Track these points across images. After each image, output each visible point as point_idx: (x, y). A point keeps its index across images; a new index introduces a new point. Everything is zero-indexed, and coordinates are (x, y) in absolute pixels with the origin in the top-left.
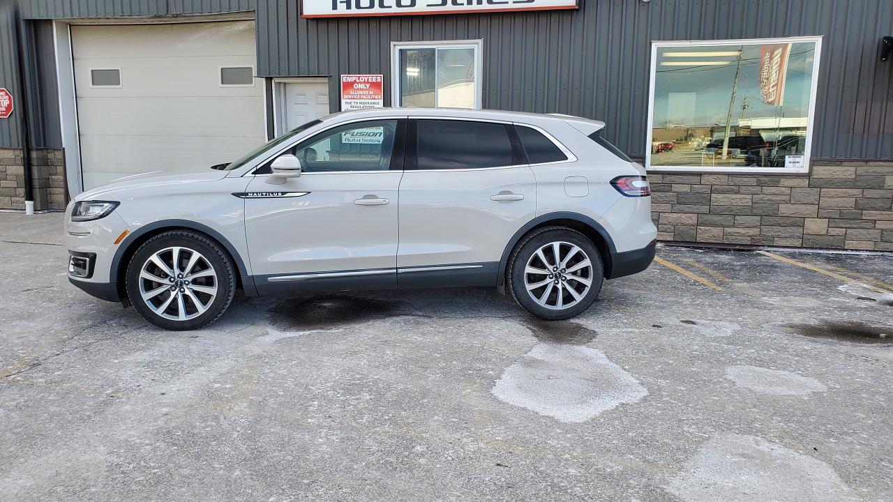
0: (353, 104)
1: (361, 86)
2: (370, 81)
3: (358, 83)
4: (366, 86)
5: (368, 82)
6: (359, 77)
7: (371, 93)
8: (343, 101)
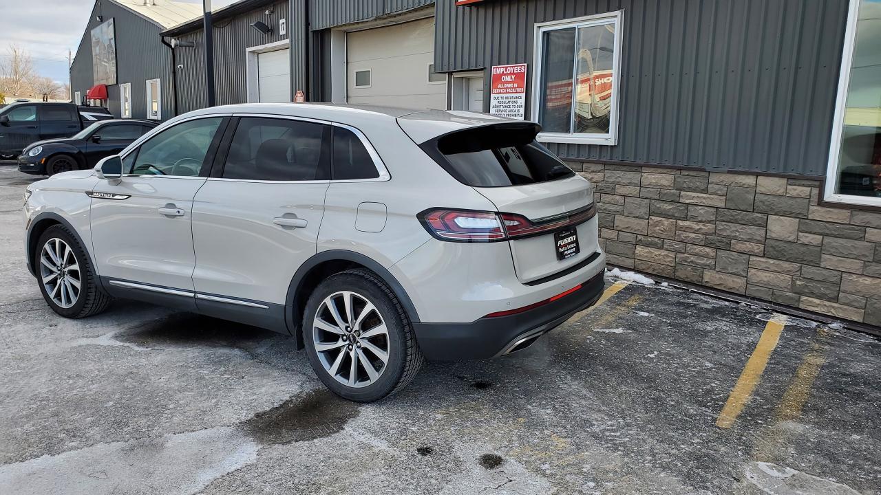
0: (500, 100)
1: (507, 78)
2: (515, 72)
3: (505, 75)
4: (511, 78)
5: (514, 74)
6: (506, 68)
7: (516, 85)
8: (492, 96)
